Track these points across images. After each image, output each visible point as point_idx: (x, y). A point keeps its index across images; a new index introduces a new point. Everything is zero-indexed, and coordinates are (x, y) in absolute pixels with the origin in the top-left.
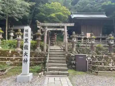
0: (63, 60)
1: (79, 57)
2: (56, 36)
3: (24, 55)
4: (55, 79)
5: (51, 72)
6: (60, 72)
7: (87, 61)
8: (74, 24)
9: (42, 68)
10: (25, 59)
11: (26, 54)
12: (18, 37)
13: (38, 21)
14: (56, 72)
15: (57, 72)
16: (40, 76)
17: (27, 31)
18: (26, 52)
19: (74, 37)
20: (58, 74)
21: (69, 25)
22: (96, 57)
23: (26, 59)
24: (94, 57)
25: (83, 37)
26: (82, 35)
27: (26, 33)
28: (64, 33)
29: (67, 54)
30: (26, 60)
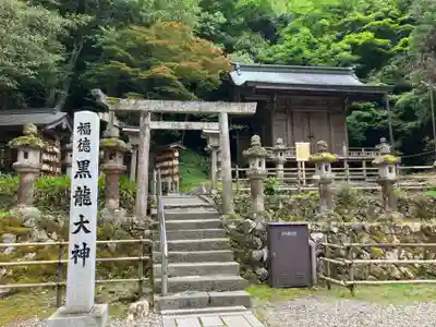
0: (221, 246)
1: (283, 234)
2: (177, 154)
3: (76, 227)
4: (201, 323)
5: (178, 295)
6: (214, 294)
7: (310, 248)
8: (256, 104)
9: (141, 282)
10: (77, 246)
11: (82, 224)
12: (26, 156)
13: (100, 92)
14: (198, 295)
15: (204, 294)
16: (135, 314)
17: (85, 128)
18: (82, 216)
19: (260, 157)
20: (210, 302)
21: (237, 108)
22: (342, 229)
24: (335, 230)
25: (283, 158)
26: (279, 150)
27: (83, 137)
28: (212, 143)
29: (236, 222)
30: (81, 247)
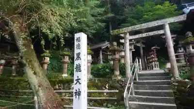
3: (76, 82)
8: (185, 15)
11: (78, 80)
23: (79, 89)
27: (78, 43)
29: (178, 81)
